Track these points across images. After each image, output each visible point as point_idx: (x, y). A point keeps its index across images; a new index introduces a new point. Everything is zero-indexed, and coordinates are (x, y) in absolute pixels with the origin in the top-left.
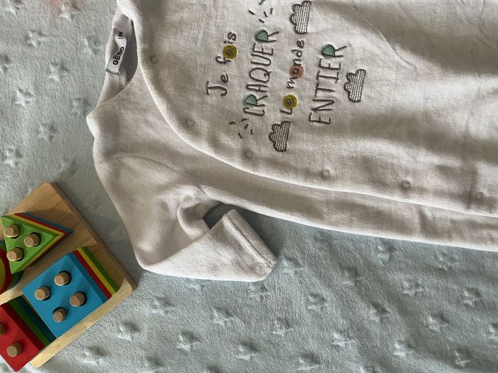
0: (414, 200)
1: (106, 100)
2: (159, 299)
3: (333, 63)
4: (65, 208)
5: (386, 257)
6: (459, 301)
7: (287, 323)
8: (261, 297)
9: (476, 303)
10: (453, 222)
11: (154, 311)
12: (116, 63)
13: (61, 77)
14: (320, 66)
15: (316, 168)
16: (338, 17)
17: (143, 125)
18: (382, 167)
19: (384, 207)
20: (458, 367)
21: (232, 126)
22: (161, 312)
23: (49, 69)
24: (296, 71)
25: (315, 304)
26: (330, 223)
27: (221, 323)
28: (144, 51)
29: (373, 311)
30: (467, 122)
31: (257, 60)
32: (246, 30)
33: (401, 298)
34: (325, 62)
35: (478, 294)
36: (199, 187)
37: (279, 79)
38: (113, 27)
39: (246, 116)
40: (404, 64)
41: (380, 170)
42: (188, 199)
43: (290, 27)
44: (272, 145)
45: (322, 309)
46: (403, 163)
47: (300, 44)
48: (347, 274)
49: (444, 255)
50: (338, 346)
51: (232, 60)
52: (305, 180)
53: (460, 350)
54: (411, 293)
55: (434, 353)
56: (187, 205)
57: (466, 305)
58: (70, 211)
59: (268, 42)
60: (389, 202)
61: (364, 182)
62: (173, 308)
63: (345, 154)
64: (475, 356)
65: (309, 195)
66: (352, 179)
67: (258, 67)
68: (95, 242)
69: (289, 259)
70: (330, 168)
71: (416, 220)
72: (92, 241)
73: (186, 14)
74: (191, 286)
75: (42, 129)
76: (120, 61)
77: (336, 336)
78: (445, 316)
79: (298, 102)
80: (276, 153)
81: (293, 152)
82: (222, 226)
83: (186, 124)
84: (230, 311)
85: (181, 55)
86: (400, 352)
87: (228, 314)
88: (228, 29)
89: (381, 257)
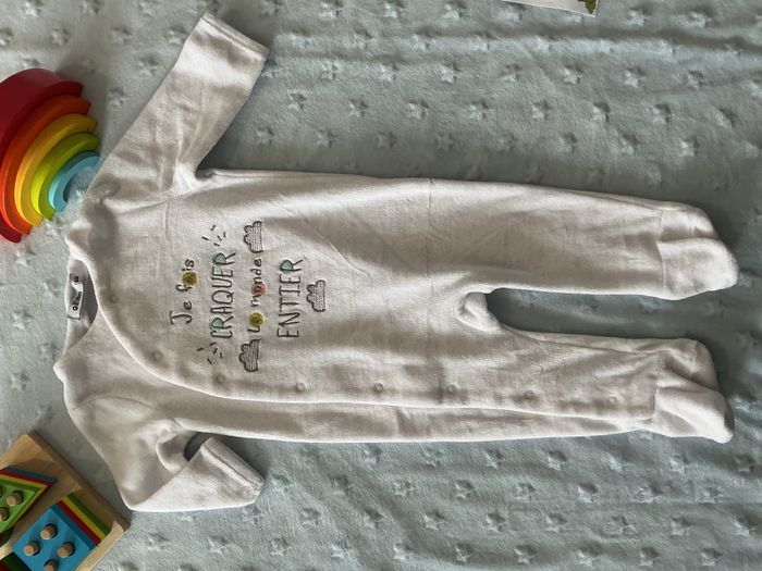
0: (388, 402)
1: (71, 346)
2: (152, 535)
3: (293, 277)
4: (47, 457)
5: (373, 461)
6: (451, 496)
7: (284, 542)
8: (256, 520)
9: (468, 495)
10: (431, 417)
11: (150, 548)
12: (75, 308)
13: (26, 324)
14: (281, 281)
15: (290, 383)
16: (289, 233)
17: (111, 365)
18: (352, 373)
19: (362, 411)
20: (462, 563)
21: (200, 352)
22: (157, 548)
23: (12, 318)
24: (258, 290)
25: (309, 519)
26: (311, 437)
27: (219, 551)
28: (102, 293)
29: (367, 518)
30: (428, 319)
31: (217, 283)
32: (203, 255)
33: (394, 500)
34: (285, 277)
35: (469, 486)
36: (173, 420)
37: (243, 300)
38: (69, 272)
39: (214, 340)
40: (358, 271)
41: (351, 377)
42: (165, 432)
43: (245, 247)
44: (242, 367)
45: (317, 523)
46: (373, 367)
47: (257, 263)
48: (336, 484)
49: (429, 450)
50: (338, 558)
51: (193, 287)
52: (280, 396)
53: (460, 546)
54: (403, 494)
55: (434, 552)
56: (164, 440)
57: (460, 499)
58: (51, 460)
59: (225, 264)
60: (366, 406)
61: (337, 392)
62: (169, 543)
63: (316, 365)
64: (477, 550)
65: (287, 410)
66: (325, 389)
67: (220, 289)
68: (80, 488)
69: (278, 478)
70: (303, 381)
71: (395, 420)
72: (77, 487)
73: (140, 248)
74: (183, 518)
75: (13, 379)
76: (79, 306)
77: (334, 548)
78: (440, 512)
79: (264, 318)
80: (247, 375)
81: (265, 370)
82: (201, 456)
83: (154, 358)
84: (226, 538)
85: (141, 289)
86: (400, 556)
87: (224, 541)
88: (184, 257)
89: (369, 462)
